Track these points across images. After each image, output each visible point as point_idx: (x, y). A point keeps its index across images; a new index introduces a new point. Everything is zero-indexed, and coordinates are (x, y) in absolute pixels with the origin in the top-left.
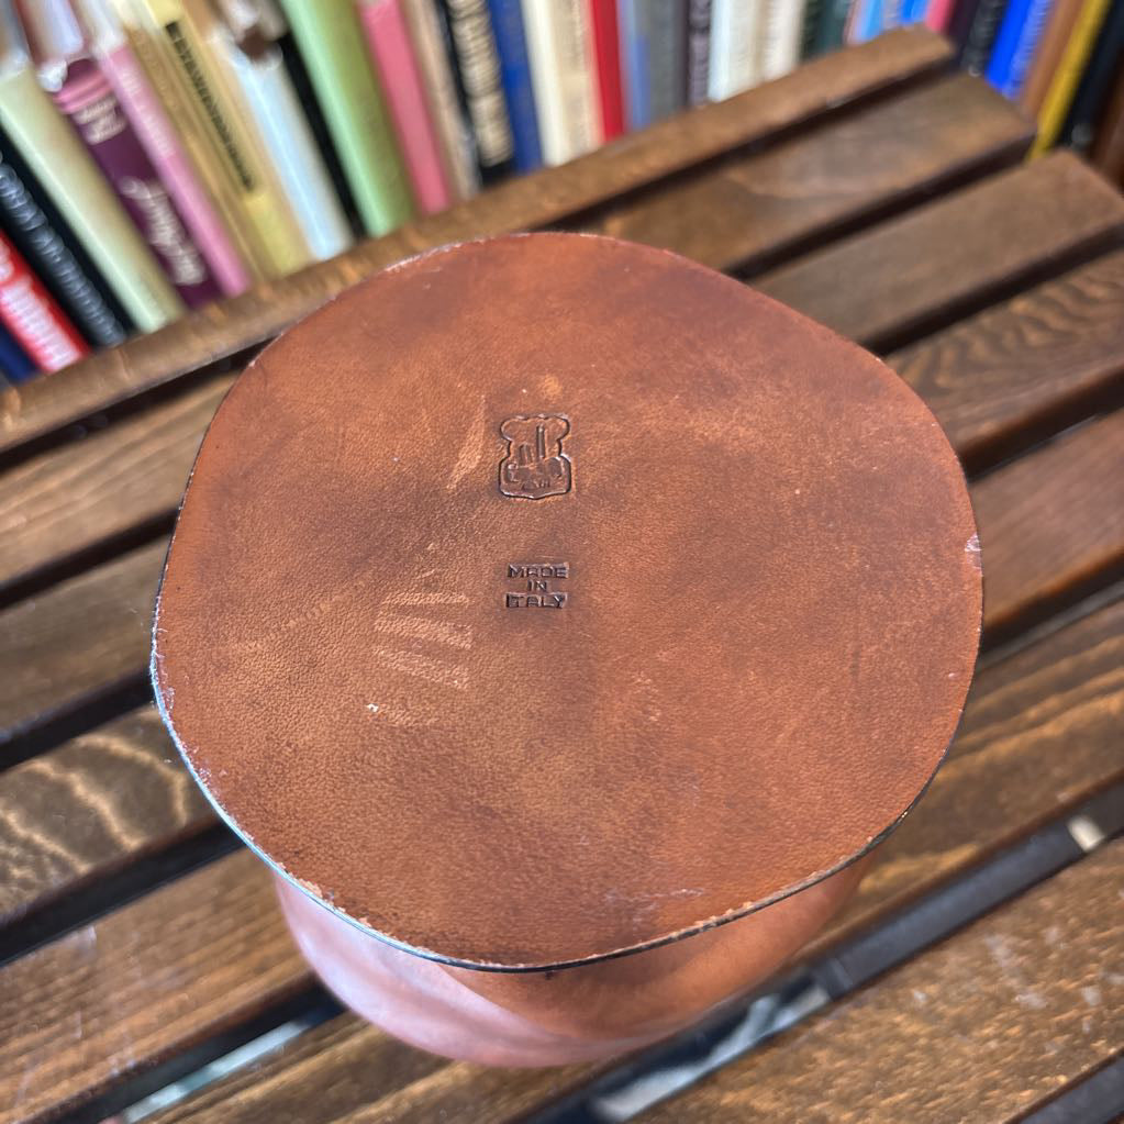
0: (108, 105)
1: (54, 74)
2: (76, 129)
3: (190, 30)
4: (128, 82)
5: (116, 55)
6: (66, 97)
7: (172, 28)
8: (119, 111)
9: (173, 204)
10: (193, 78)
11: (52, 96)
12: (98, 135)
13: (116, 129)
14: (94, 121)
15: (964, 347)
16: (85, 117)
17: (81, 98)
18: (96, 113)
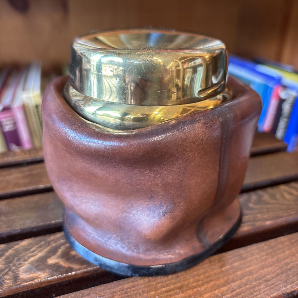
0: (11, 122)
2: (1, 125)
4: (19, 116)
5: (19, 108)
6: (1, 116)
7: (37, 107)
8: (15, 124)
10: (40, 121)
12: (7, 129)
13: (13, 129)
14: (7, 125)
15: (260, 197)
16: (4, 124)
17: (5, 118)
18: (8, 123)
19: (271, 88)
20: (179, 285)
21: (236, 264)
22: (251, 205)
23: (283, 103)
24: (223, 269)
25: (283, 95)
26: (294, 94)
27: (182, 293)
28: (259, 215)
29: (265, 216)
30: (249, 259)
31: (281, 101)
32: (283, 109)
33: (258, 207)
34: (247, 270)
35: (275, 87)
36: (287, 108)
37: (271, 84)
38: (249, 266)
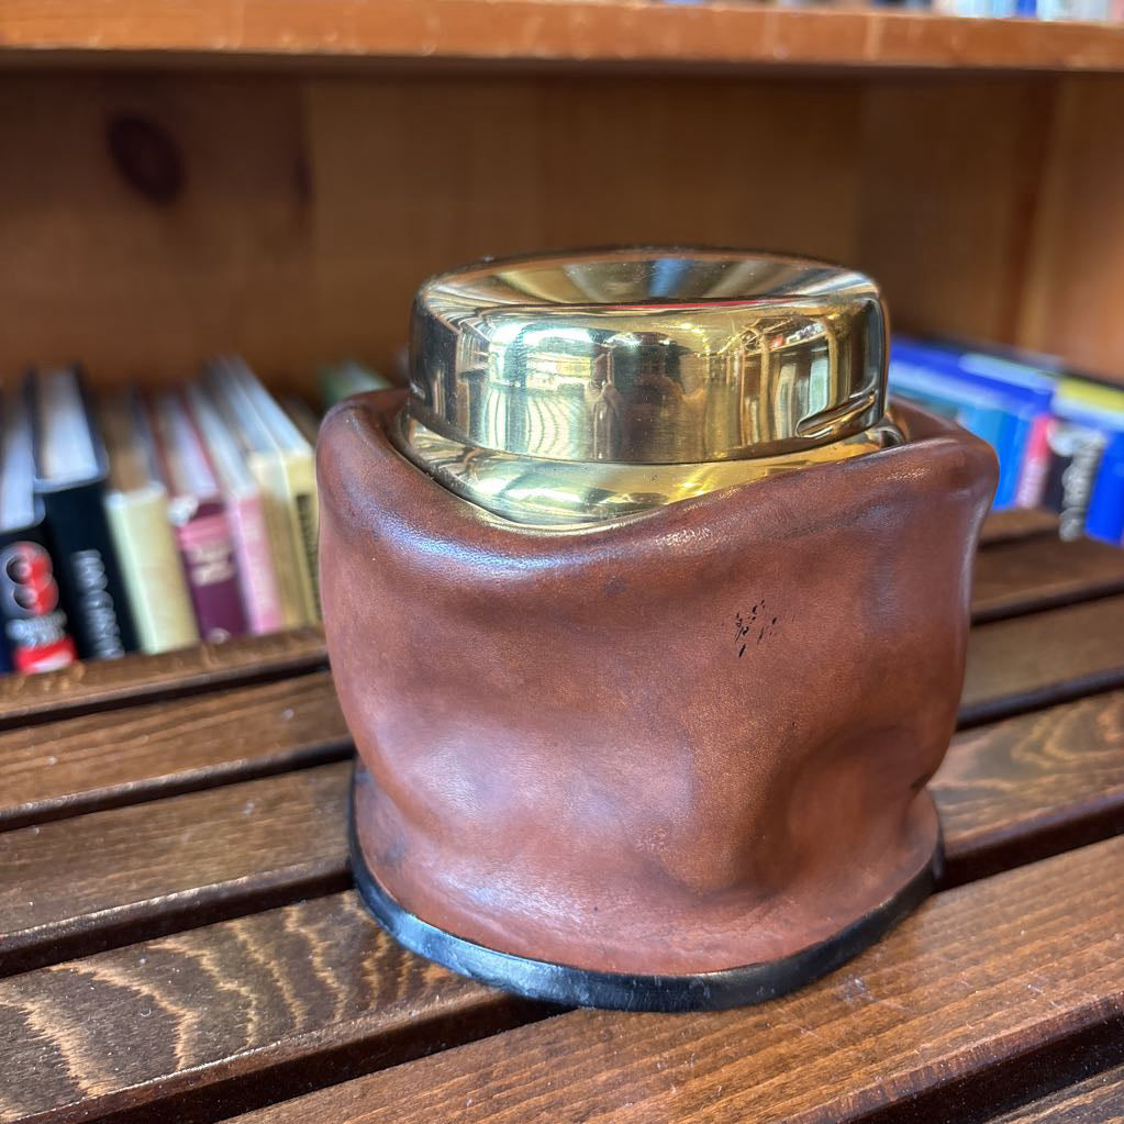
0: (222, 553)
1: (184, 508)
2: (187, 565)
3: (315, 508)
4: (247, 531)
5: (247, 506)
6: (188, 536)
7: (302, 500)
8: (232, 559)
11: (176, 530)
12: (205, 576)
13: (224, 576)
14: (204, 564)
16: (199, 553)
17: (199, 540)
18: (210, 556)
19: (1026, 424)
23: (1066, 472)
25: (1062, 444)
26: (1096, 439)
31: (1058, 466)
32: (1067, 488)
35: (1037, 419)
36: (1077, 484)
37: (1023, 413)
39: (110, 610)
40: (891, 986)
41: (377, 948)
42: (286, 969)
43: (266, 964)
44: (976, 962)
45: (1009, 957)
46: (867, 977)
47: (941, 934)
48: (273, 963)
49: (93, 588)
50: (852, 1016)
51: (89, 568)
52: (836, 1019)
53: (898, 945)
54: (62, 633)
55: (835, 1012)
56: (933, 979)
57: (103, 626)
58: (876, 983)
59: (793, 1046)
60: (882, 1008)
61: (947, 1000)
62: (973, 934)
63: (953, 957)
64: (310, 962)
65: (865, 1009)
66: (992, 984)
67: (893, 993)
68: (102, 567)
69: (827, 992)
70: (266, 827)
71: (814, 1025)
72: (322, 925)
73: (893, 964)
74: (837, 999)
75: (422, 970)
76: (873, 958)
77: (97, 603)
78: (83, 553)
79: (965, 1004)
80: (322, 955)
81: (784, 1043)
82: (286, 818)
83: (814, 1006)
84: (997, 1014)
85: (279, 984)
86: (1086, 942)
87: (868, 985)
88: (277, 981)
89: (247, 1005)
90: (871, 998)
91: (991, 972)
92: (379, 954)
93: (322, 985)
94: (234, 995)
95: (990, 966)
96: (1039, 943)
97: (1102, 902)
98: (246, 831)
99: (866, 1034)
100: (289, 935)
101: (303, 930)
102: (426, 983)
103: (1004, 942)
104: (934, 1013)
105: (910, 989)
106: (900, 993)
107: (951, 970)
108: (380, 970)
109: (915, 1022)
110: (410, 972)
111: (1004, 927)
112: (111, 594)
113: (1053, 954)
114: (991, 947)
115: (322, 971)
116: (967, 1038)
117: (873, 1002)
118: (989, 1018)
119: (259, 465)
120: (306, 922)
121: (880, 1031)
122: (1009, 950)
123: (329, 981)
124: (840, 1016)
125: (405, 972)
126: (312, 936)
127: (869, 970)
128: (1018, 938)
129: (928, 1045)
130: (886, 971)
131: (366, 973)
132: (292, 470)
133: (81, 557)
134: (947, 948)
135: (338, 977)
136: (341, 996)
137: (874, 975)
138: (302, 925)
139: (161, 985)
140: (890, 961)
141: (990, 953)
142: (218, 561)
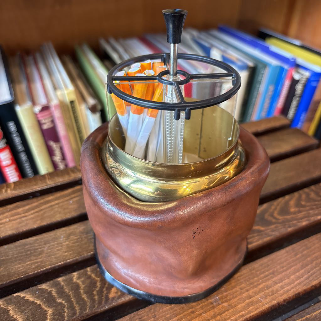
0: (50, 120)
1: (37, 109)
2: (40, 124)
3: (77, 104)
4: (57, 114)
5: (56, 106)
6: (39, 116)
7: (72, 102)
8: (53, 121)
9: (61, 149)
11: (36, 114)
12: (45, 127)
13: (51, 126)
14: (45, 123)
16: (43, 121)
17: (42, 117)
18: (46, 121)
19: (287, 71)
20: (271, 271)
21: (305, 252)
22: (303, 203)
24: (298, 256)
26: (307, 74)
27: (275, 277)
28: (311, 211)
29: (316, 212)
30: (313, 248)
31: (294, 82)
32: (296, 89)
33: (309, 204)
34: (314, 256)
36: (299, 88)
37: (286, 67)
38: (314, 253)
39: (19, 137)
40: (226, 299)
41: (97, 287)
42: (74, 295)
43: (69, 293)
44: (247, 291)
45: (256, 289)
46: (220, 296)
47: (240, 281)
48: (71, 293)
49: (13, 131)
50: (215, 309)
51: (12, 126)
52: (211, 310)
53: (229, 285)
54: (6, 144)
55: (211, 308)
56: (236, 297)
57: (17, 141)
58: (222, 298)
59: (200, 319)
60: (223, 306)
61: (239, 304)
62: (248, 281)
63: (242, 289)
64: (80, 292)
65: (218, 307)
66: (250, 298)
67: (226, 301)
68: (15, 125)
69: (210, 301)
70: (67, 245)
71: (206, 312)
72: (82, 279)
73: (227, 292)
74: (212, 303)
75: (109, 294)
76: (222, 290)
77: (15, 135)
78: (9, 122)
79: (243, 305)
80: (83, 289)
81: (198, 318)
82: (72, 241)
83: (206, 306)
84: (251, 308)
85: (72, 300)
86: (276, 283)
87: (220, 299)
88: (72, 298)
89: (64, 307)
90: (220, 303)
91: (251, 294)
92: (97, 289)
93: (83, 300)
94: (61, 303)
95: (251, 292)
96: (264, 284)
97: (281, 270)
98: (61, 246)
99: (218, 315)
100: (75, 283)
101: (78, 281)
102: (109, 299)
103: (255, 284)
104: (235, 308)
105: (230, 300)
106: (228, 301)
107: (241, 293)
108: (98, 294)
109: (230, 311)
110: (105, 295)
111: (256, 279)
112: (19, 133)
113: (267, 287)
114: (252, 286)
115: (83, 295)
116: (243, 316)
117: (221, 304)
118: (249, 309)
119: (59, 93)
120: (79, 278)
121: (222, 314)
122: (256, 286)
123: (85, 298)
124: (212, 309)
125: (104, 295)
126: (80, 283)
127: (221, 294)
128: (259, 283)
129: (232, 318)
130: (225, 294)
131: (94, 296)
132: (68, 94)
133: (9, 123)
134: (241, 286)
135: (87, 297)
136: (88, 303)
137: (222, 295)
138: (77, 280)
139: (42, 300)
140: (226, 291)
141: (251, 288)
142: (48, 122)
